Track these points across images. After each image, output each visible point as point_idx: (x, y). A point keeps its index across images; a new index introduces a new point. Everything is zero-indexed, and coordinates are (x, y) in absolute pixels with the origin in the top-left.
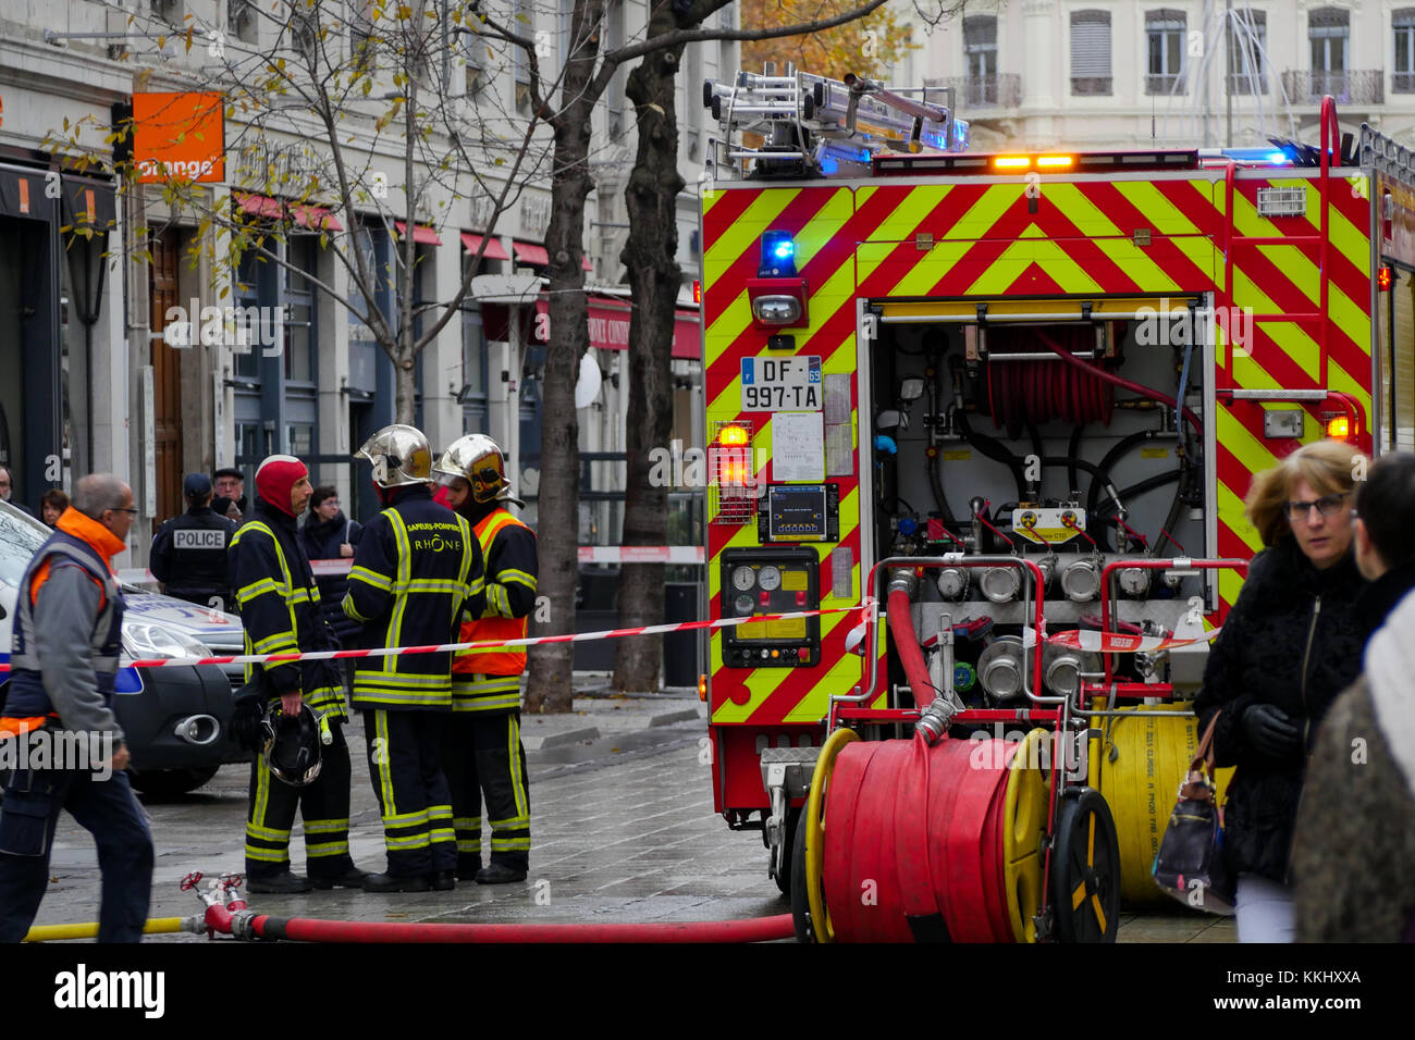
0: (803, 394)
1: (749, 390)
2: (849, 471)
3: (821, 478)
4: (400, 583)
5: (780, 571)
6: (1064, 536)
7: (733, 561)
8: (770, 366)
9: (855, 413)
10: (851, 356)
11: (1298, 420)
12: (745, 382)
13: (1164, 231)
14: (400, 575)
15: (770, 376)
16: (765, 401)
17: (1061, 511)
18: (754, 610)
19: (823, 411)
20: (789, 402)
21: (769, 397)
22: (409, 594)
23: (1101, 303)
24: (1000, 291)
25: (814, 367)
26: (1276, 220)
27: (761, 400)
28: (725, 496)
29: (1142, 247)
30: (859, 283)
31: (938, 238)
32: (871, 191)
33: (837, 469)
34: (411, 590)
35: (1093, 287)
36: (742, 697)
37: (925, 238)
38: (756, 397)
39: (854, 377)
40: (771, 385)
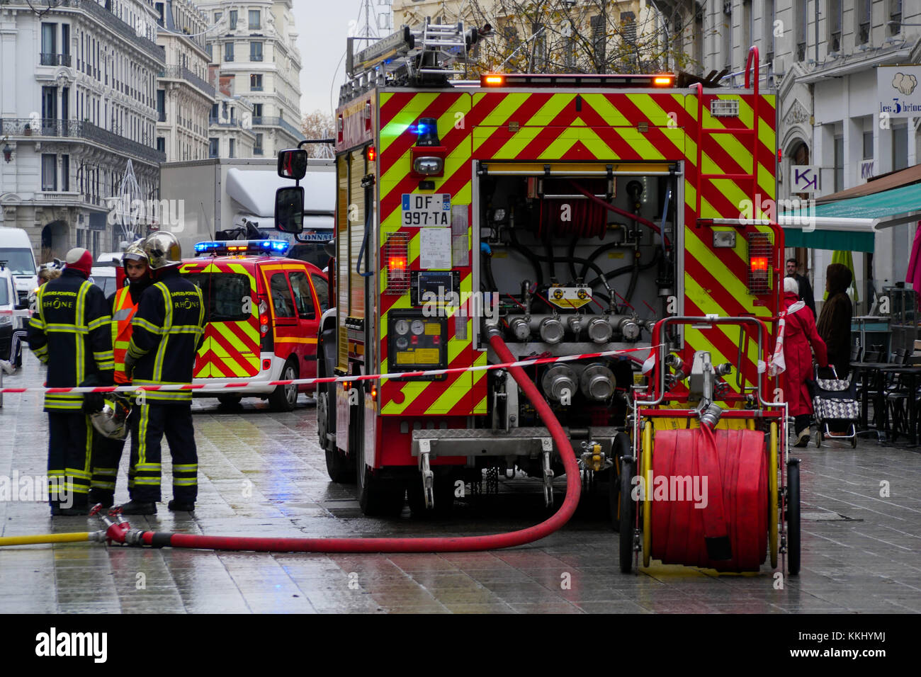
0: (439, 217)
1: (406, 214)
2: (466, 264)
3: (449, 268)
4: (165, 328)
5: (424, 323)
6: (579, 304)
7: (395, 317)
8: (419, 200)
9: (470, 229)
10: (469, 194)
11: (733, 237)
12: (404, 209)
13: (656, 124)
14: (165, 323)
15: (419, 206)
16: (416, 221)
17: (578, 289)
18: (408, 347)
19: (451, 227)
20: (431, 222)
21: (419, 218)
22: (170, 335)
23: (617, 166)
24: (558, 157)
25: (446, 200)
26: (722, 119)
27: (413, 220)
28: (393, 277)
29: (643, 133)
30: (474, 150)
31: (522, 125)
32: (482, 96)
33: (460, 262)
34: (172, 332)
35: (614, 156)
36: (400, 399)
37: (514, 125)
38: (410, 218)
39: (470, 207)
40: (420, 211)
